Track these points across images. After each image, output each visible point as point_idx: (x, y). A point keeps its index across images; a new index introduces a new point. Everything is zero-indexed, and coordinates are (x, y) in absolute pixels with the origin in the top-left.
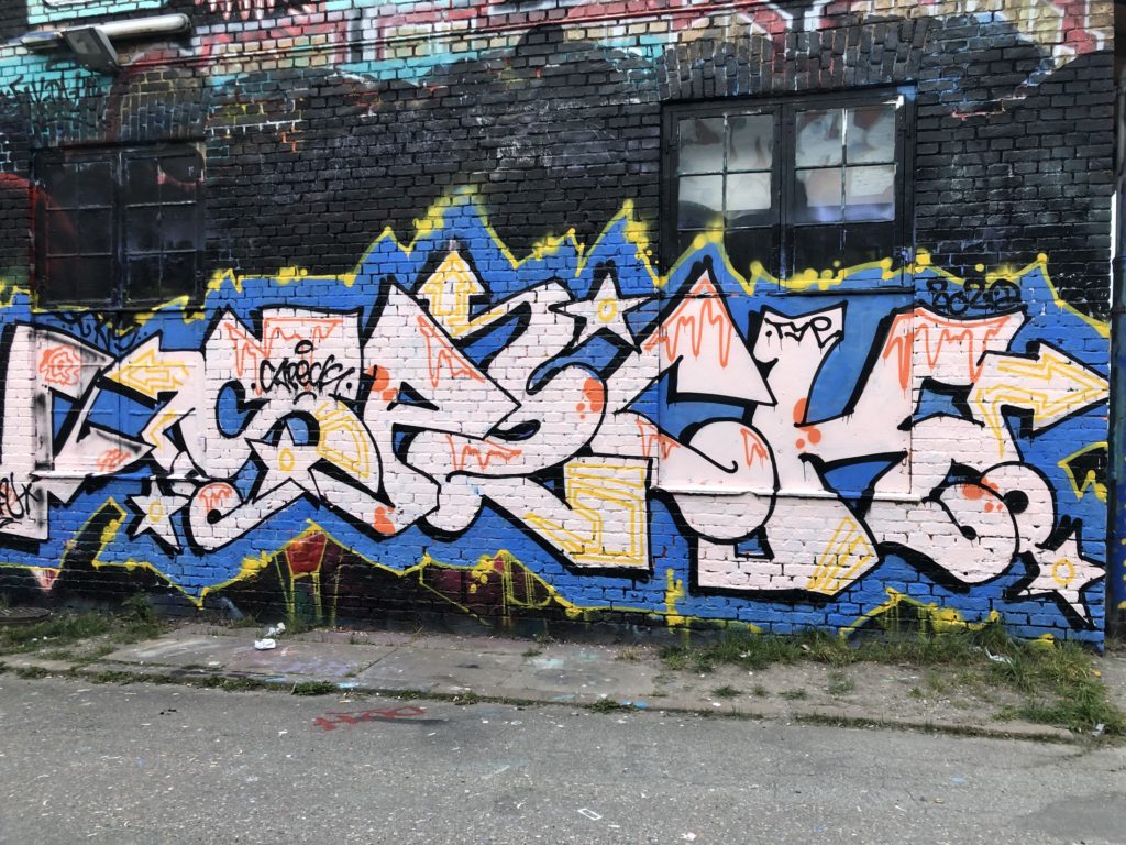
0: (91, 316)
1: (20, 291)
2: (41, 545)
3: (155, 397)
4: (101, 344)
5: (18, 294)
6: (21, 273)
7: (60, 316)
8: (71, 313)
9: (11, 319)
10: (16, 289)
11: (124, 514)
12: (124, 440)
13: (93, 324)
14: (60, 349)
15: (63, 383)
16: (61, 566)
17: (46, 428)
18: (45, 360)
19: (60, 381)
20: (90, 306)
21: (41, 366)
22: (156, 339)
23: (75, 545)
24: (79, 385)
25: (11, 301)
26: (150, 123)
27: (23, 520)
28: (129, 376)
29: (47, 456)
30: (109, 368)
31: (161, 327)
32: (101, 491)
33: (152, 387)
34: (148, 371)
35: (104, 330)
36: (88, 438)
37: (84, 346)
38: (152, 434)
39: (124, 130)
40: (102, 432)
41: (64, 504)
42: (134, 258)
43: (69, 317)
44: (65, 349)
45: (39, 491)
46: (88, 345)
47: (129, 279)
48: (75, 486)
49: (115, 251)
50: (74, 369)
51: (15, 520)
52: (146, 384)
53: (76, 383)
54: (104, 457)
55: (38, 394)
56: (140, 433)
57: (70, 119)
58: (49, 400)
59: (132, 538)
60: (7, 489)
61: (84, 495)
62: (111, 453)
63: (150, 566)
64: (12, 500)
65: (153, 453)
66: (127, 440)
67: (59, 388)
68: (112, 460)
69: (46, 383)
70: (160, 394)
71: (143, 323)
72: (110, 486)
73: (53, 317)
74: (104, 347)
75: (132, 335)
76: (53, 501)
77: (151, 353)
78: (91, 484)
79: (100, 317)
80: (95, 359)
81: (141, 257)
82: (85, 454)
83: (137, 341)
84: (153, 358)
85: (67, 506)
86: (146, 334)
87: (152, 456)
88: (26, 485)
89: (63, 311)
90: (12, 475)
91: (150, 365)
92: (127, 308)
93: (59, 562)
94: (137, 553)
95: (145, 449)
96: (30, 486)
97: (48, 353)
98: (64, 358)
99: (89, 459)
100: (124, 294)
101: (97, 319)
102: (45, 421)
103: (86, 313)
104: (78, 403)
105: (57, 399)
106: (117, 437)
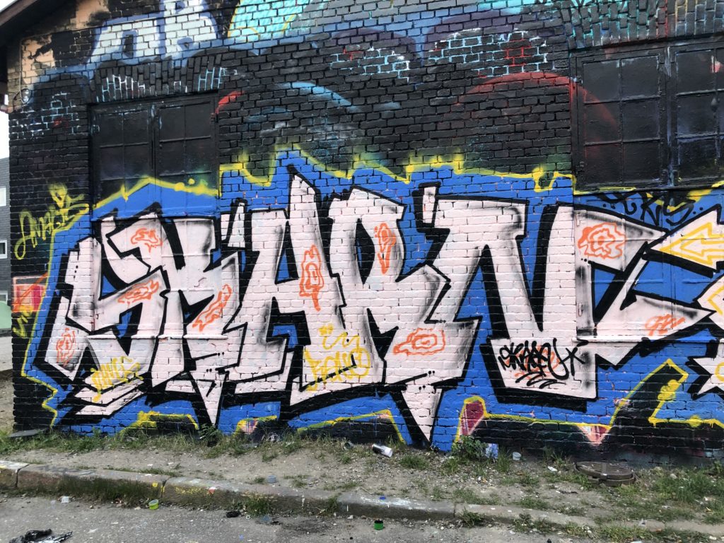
0: (638, 195)
1: (562, 175)
2: (588, 403)
3: (714, 267)
4: (648, 219)
5: (559, 178)
6: (562, 160)
7: (602, 196)
8: (616, 193)
9: (552, 202)
10: (557, 174)
11: (685, 375)
12: (677, 306)
13: (639, 203)
14: (600, 226)
15: (604, 257)
16: (612, 422)
17: (586, 297)
18: (584, 237)
19: (601, 255)
20: (636, 186)
21: (580, 242)
22: (714, 214)
23: (627, 403)
24: (623, 257)
25: (551, 185)
26: (709, 19)
27: (567, 381)
28: (681, 248)
29: (589, 322)
30: (660, 241)
31: (718, 202)
32: (658, 354)
33: (709, 257)
34: (703, 243)
35: (653, 207)
36: (633, 305)
37: (628, 223)
38: (710, 300)
39: (678, 27)
40: (649, 299)
41: (614, 366)
42: (685, 141)
43: (612, 197)
44: (605, 226)
45: (586, 355)
46: (633, 220)
47: (679, 160)
48: (626, 350)
49: (664, 135)
50: (616, 244)
51: (558, 381)
52: (702, 255)
53: (619, 256)
54: (653, 323)
55: (578, 266)
56: (695, 300)
57: (618, 20)
58: (588, 272)
59: (695, 397)
60: (549, 353)
61: (637, 357)
62: (661, 318)
63: (718, 423)
64: (554, 363)
65: (711, 317)
66: (681, 307)
67: (599, 261)
68: (664, 325)
69: (586, 257)
70: (718, 263)
71: (698, 199)
72: (668, 349)
73: (595, 198)
74: (652, 223)
75: (685, 211)
76: (601, 363)
77: (708, 226)
78: (645, 348)
79: (649, 195)
80: (641, 233)
81: (693, 140)
82: (631, 320)
83: (691, 216)
84: (710, 231)
85: (617, 367)
86: (701, 209)
87: (711, 321)
88: (571, 349)
89: (606, 191)
90: (555, 340)
91: (706, 237)
92: (679, 187)
93: (610, 419)
94: (702, 410)
95: (702, 314)
96: (575, 350)
97: (587, 231)
98: (605, 234)
99: (637, 325)
100: (675, 174)
101: (645, 198)
102: (585, 291)
103: (633, 192)
104: (622, 275)
105: (597, 272)
106: (669, 304)
